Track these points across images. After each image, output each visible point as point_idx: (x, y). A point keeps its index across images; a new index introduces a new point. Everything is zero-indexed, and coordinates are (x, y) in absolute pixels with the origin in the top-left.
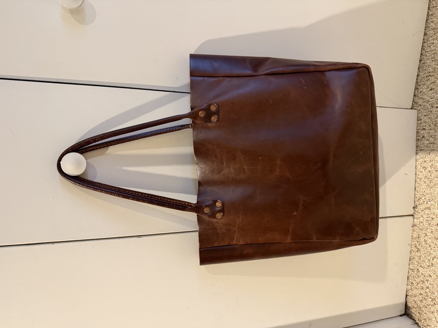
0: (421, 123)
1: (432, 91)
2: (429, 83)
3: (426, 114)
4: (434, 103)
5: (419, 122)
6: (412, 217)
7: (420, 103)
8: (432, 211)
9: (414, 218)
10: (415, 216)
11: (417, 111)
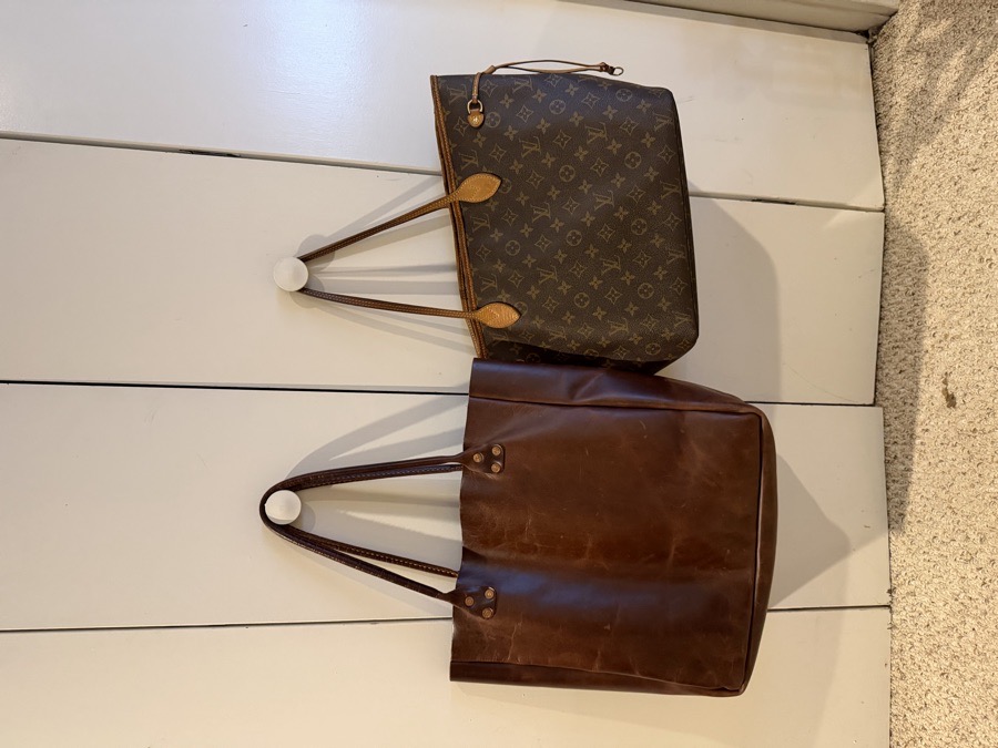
0: (891, 432)
1: (903, 375)
2: (897, 360)
3: (896, 415)
4: (906, 398)
5: (888, 429)
6: (888, 611)
7: (887, 395)
8: (919, 598)
9: (891, 612)
10: (894, 608)
11: (881, 409)
